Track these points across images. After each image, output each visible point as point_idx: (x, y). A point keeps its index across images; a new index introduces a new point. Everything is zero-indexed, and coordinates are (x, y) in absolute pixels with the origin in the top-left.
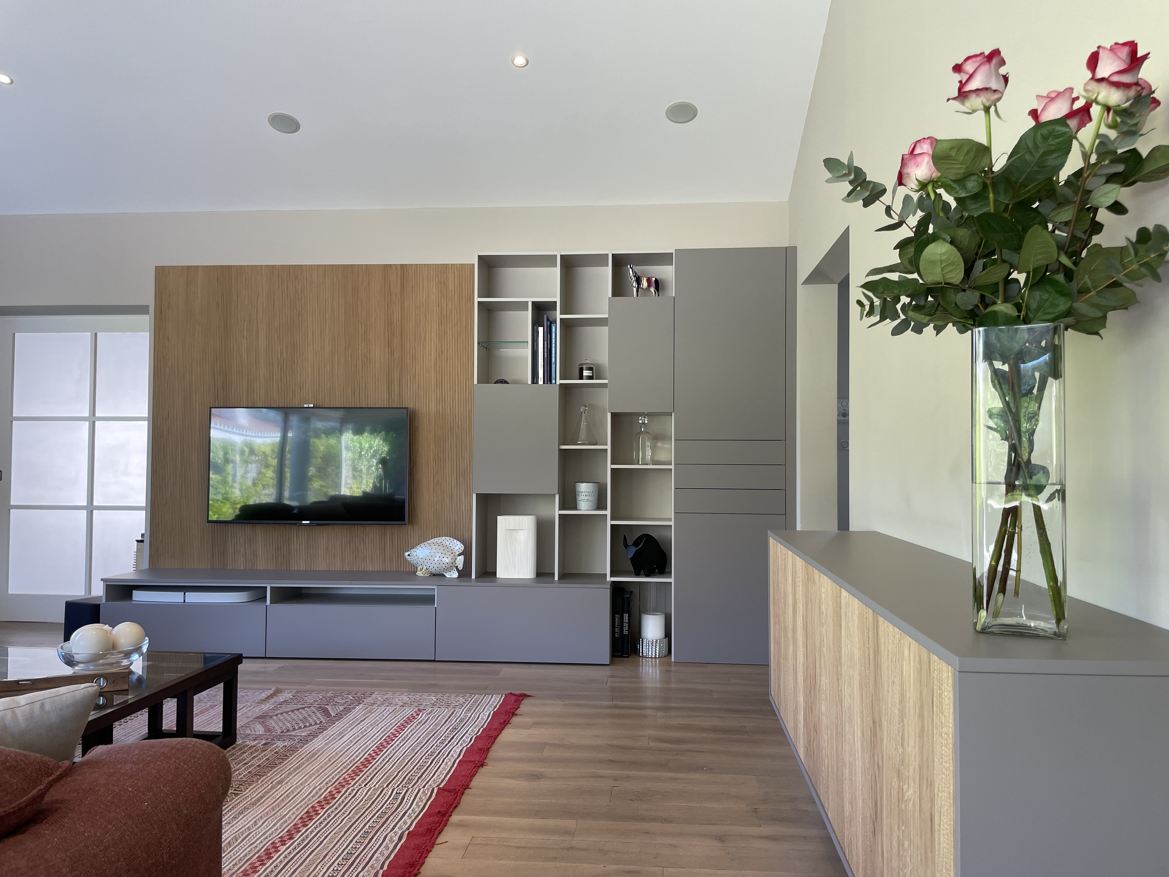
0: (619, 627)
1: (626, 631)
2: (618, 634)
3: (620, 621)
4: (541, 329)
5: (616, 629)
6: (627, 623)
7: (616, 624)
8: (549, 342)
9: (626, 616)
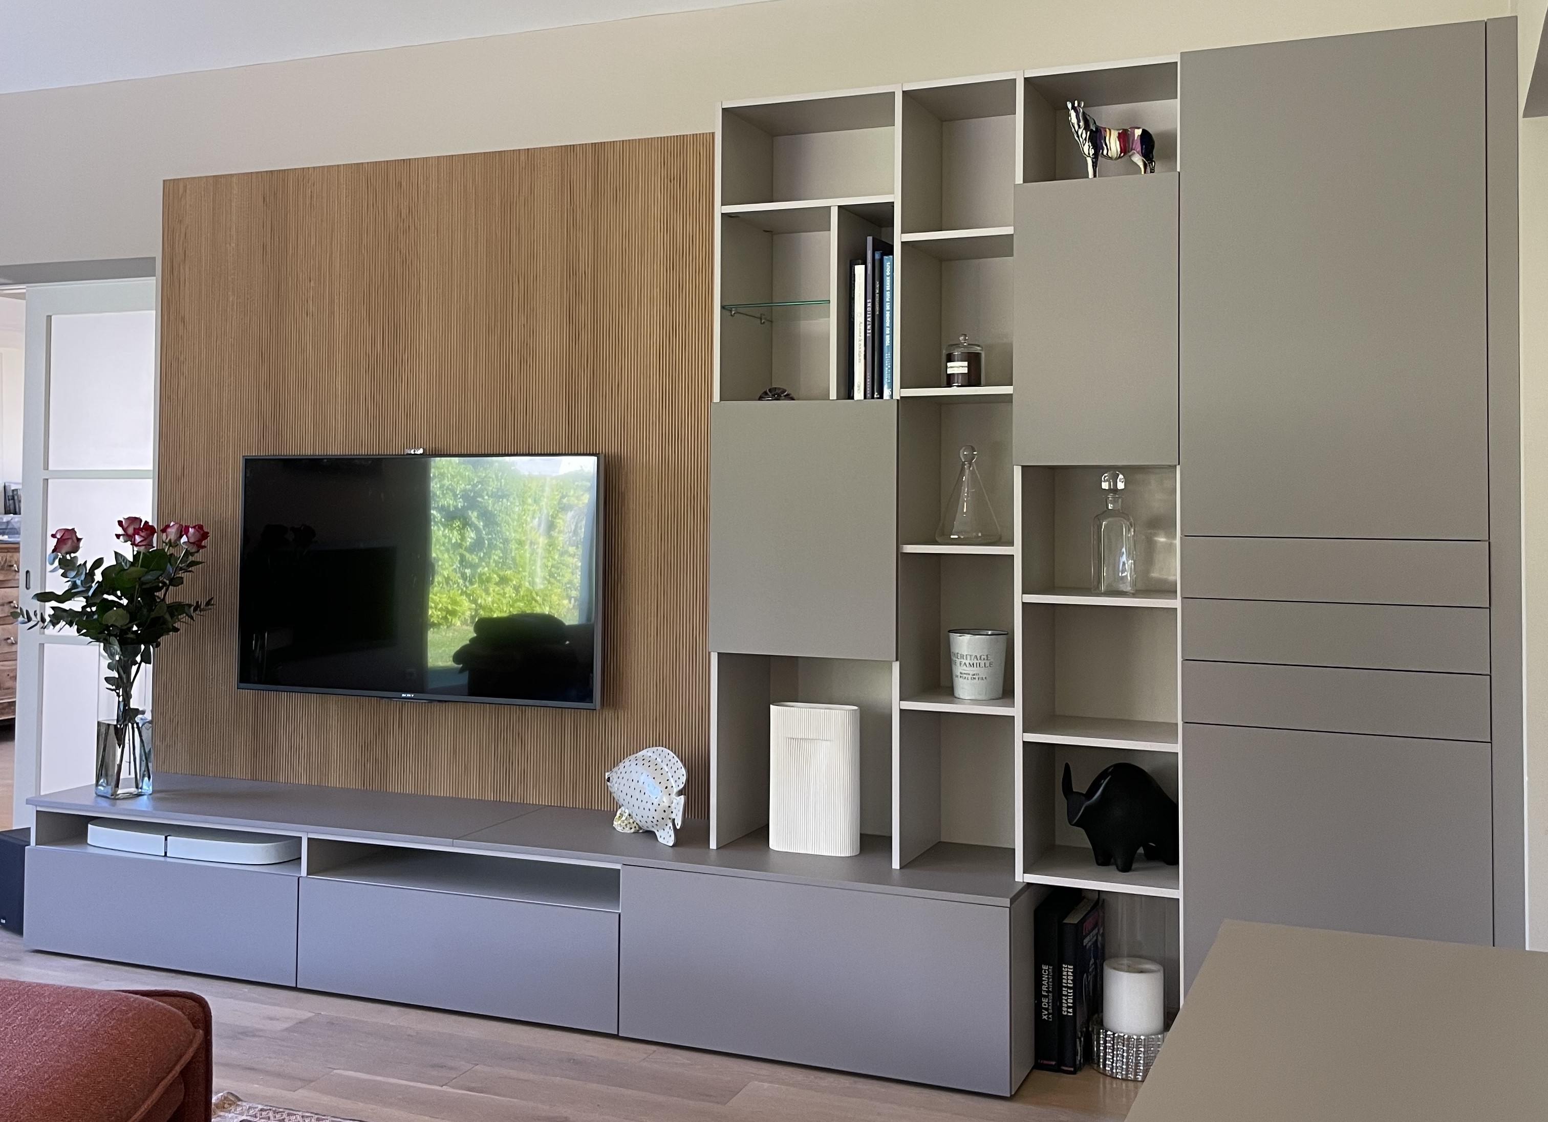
0: (1051, 997)
1: (1068, 1007)
2: (1049, 1014)
3: (1053, 982)
4: (859, 270)
5: (1045, 1000)
6: (1070, 988)
7: (1044, 988)
8: (877, 299)
9: (1068, 971)
